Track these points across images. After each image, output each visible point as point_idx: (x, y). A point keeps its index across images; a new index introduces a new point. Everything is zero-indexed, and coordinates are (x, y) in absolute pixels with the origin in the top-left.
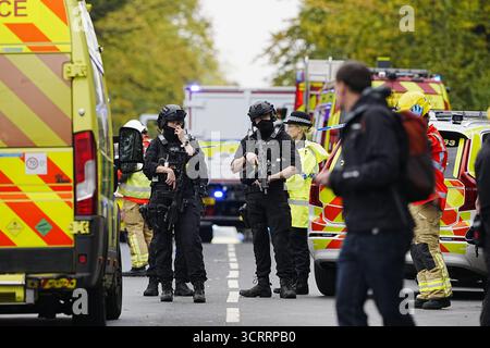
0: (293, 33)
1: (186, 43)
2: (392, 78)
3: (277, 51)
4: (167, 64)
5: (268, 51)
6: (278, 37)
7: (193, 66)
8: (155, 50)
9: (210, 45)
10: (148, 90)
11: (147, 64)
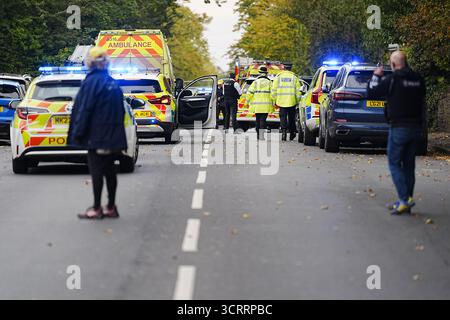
0: (238, 46)
1: (196, 50)
2: (268, 64)
3: (233, 52)
4: (189, 59)
5: (229, 52)
6: (233, 47)
7: (199, 60)
8: (184, 53)
9: (206, 51)
10: (180, 70)
11: (180, 60)
